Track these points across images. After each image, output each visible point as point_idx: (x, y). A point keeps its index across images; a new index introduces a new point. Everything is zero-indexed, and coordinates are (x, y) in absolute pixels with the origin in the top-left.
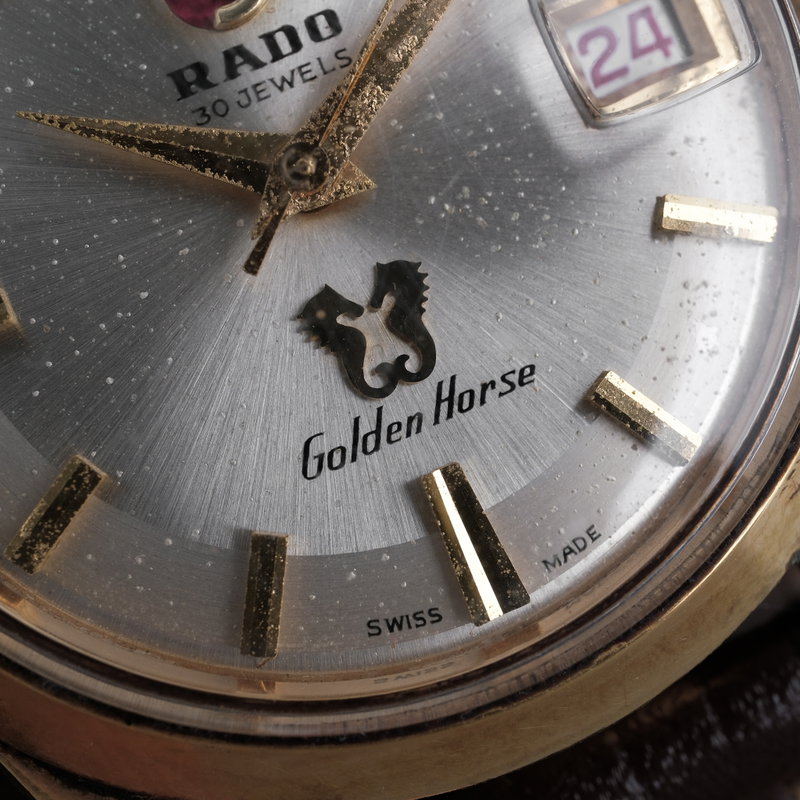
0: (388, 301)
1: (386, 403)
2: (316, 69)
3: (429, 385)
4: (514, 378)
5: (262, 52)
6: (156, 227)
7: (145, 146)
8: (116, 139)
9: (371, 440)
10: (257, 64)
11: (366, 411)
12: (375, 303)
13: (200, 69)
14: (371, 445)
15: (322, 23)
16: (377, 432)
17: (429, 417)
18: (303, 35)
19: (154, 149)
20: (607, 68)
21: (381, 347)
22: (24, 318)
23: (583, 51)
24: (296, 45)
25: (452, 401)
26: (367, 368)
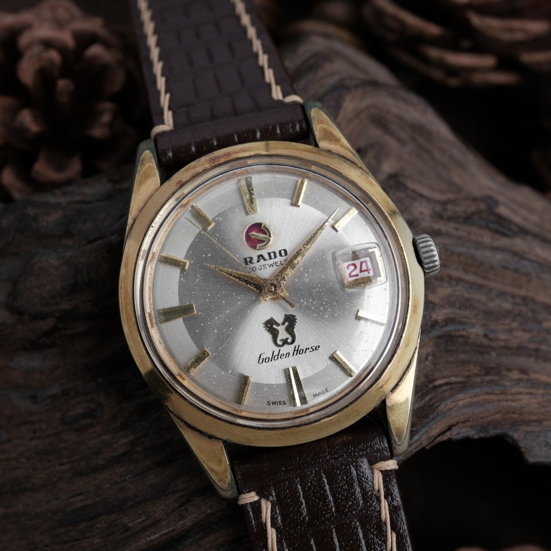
0: (287, 324)
1: (281, 348)
2: (279, 263)
3: (293, 346)
4: (314, 348)
5: (266, 256)
6: (233, 296)
7: (234, 276)
8: (228, 274)
9: (276, 357)
10: (265, 260)
11: (276, 349)
12: (283, 324)
13: (251, 259)
14: (276, 358)
15: (283, 252)
16: (278, 355)
17: (291, 354)
18: (278, 254)
19: (236, 278)
20: (353, 274)
21: (283, 334)
22: (198, 313)
23: (348, 268)
24: (275, 257)
25: (298, 351)
26: (279, 339)
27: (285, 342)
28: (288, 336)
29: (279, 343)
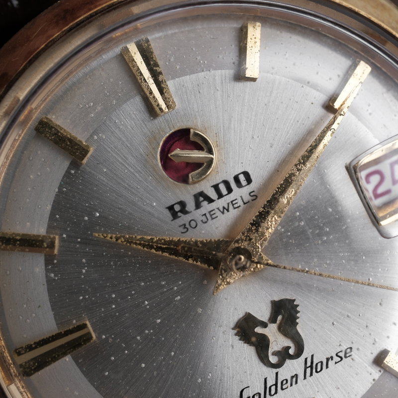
0: (279, 318)
1: (280, 370)
2: (240, 203)
3: (301, 359)
4: (342, 354)
5: (212, 194)
6: (163, 286)
7: (158, 249)
8: (144, 246)
9: (273, 388)
10: (211, 201)
11: (270, 373)
13: (182, 204)
14: (273, 392)
15: (242, 178)
16: (276, 385)
17: (301, 376)
18: (233, 185)
19: (163, 250)
20: (380, 190)
22: (99, 337)
23: (368, 182)
24: (230, 190)
25: (312, 368)
27: (284, 355)
28: (287, 343)
29: (273, 359)
